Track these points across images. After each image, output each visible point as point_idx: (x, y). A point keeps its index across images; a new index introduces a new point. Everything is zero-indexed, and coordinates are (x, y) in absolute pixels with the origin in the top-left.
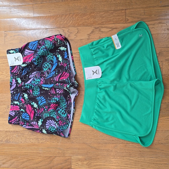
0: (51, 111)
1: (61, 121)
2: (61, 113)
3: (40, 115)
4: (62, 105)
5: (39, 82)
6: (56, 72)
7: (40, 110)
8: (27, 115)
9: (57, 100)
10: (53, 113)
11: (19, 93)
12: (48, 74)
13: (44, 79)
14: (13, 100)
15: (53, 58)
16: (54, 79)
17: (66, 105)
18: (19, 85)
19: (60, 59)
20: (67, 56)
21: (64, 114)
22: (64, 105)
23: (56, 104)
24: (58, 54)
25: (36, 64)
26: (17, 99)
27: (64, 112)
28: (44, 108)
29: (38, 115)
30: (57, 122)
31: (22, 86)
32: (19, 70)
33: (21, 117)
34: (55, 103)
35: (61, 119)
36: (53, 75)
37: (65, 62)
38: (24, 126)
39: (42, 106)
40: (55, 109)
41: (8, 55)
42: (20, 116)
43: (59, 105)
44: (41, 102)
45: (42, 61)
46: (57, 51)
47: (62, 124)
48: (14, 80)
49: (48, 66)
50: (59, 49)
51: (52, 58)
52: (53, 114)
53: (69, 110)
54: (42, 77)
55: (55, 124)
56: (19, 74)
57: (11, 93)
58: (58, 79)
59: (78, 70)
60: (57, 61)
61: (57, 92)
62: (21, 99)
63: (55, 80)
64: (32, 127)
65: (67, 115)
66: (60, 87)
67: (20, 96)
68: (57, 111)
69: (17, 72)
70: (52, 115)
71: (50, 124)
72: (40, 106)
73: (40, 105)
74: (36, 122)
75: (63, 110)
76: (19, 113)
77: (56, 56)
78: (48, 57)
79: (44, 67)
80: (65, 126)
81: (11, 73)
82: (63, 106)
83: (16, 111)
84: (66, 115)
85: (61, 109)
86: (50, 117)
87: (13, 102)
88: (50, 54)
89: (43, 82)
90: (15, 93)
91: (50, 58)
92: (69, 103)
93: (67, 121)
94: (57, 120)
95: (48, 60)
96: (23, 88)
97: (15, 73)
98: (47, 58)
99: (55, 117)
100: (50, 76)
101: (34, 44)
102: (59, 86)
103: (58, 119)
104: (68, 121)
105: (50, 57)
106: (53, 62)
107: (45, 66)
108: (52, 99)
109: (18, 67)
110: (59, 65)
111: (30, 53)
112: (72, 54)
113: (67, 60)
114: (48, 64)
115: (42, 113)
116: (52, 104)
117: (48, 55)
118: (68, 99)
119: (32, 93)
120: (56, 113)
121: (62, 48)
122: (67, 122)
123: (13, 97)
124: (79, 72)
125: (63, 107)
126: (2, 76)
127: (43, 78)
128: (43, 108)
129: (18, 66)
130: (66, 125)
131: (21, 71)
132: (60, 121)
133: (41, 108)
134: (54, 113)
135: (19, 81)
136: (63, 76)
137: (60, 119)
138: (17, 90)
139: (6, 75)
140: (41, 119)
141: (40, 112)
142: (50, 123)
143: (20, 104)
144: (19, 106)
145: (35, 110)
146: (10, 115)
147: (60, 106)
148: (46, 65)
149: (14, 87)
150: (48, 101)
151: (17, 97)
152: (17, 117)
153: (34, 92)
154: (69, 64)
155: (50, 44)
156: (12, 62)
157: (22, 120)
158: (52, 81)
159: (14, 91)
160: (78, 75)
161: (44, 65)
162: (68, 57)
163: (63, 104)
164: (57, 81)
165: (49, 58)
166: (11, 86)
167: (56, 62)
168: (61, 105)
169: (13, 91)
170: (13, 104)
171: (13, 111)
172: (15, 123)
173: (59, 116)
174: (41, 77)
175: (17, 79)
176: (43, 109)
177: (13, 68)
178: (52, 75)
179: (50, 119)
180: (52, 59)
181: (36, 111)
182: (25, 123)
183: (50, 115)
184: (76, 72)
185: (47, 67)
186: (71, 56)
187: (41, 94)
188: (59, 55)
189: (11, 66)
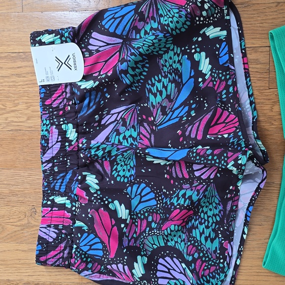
0: (171, 231)
1: (203, 262)
2: (203, 236)
3: (135, 242)
4: (206, 213)
5: (134, 139)
6: (190, 109)
7: (137, 226)
8: (97, 240)
9: (195, 198)
10: (175, 236)
11: (71, 172)
12: (164, 113)
13: (152, 130)
14: (49, 191)
15: (181, 64)
16: (187, 134)
17: (220, 212)
18: (70, 145)
19: (205, 66)
20: (226, 57)
21: (212, 241)
22: (211, 212)
23: (189, 210)
24: (198, 50)
25: (128, 82)
26: (63, 190)
27: (213, 235)
28: (147, 220)
29: (129, 241)
30: (188, 264)
31: (79, 149)
32: (69, 100)
33: (75, 246)
34: (185, 208)
35: (201, 255)
36: (182, 117)
37: (220, 78)
38: (86, 273)
39: (144, 214)
40: (184, 224)
41: (36, 50)
42: (72, 242)
43: (196, 213)
44: (140, 202)
45: (145, 73)
46: (195, 39)
47: (204, 270)
48: (55, 131)
49: (166, 88)
50: (201, 32)
51: (179, 61)
52: (175, 239)
53: (228, 230)
54: (145, 124)
55: (184, 270)
56: (69, 112)
57: (44, 172)
58: (201, 133)
59: (263, 103)
60: (193, 74)
61: (197, 174)
62: (76, 189)
63: (193, 136)
64: (109, 278)
65: (221, 244)
66: (211, 160)
67: (71, 180)
68: (190, 231)
69: (65, 105)
70: (173, 243)
71: (169, 273)
72: (137, 214)
73: (137, 210)
74: (126, 267)
75: (207, 227)
76: (70, 235)
77: (191, 57)
78: (166, 61)
79: (150, 91)
80: (214, 277)
81: (44, 107)
82: (208, 217)
83: (60, 227)
84: (216, 243)
85: (201, 223)
86: (166, 247)
87: (51, 198)
88: (173, 50)
89: (150, 140)
90: (56, 169)
91: (171, 61)
92: (229, 208)
93: (220, 262)
94: (190, 259)
95: (165, 69)
96: (82, 155)
97: (58, 107)
98: (162, 62)
99: (182, 247)
100: (169, 120)
101: (123, 16)
102: (210, 158)
103: (193, 255)
104: (223, 263)
105: (171, 58)
106: (180, 76)
107: (154, 90)
108: (174, 192)
109: (68, 90)
110: (201, 85)
111: (108, 44)
112: (245, 49)
113: (228, 69)
114: (165, 81)
115: (141, 234)
116: (175, 208)
117: (166, 52)
118: (229, 196)
119: (112, 171)
120: (184, 236)
121: (213, 32)
122: (221, 265)
123: (49, 183)
124: (265, 112)
125: (210, 219)
126: (13, 114)
127: (148, 128)
128: (147, 218)
129: (66, 85)
130: (219, 275)
131: (75, 104)
132: (199, 262)
133: (140, 218)
134: (180, 236)
135: (72, 134)
136: (216, 124)
137: (199, 254)
138: (63, 161)
139: (27, 112)
140: (142, 256)
141: (135, 232)
142: (169, 269)
143: (73, 206)
144: (70, 211)
145: (123, 226)
146: (40, 238)
147: (200, 216)
148: (160, 86)
149: (55, 152)
150: (162, 199)
151: (62, 182)
152: (63, 245)
153: (116, 169)
154: (235, 84)
155: (177, 15)
156: (47, 73)
157: (81, 255)
158: (181, 139)
159: (54, 163)
160: (261, 119)
161: (153, 85)
162: (231, 60)
163: (211, 210)
164: (199, 138)
165: (167, 64)
166: (44, 149)
167: (191, 77)
168: (203, 211)
169: (50, 165)
170: (49, 203)
171: (49, 226)
172: (57, 263)
173: (196, 246)
174: (140, 123)
175: (63, 126)
176: (145, 223)
177: (49, 90)
178: (177, 120)
179: (168, 255)
180: (178, 66)
181: (125, 230)
182: (90, 266)
183: (168, 241)
184: (255, 109)
185: (161, 93)
186: (243, 58)
187: (138, 175)
188: (200, 53)
189: (43, 86)
